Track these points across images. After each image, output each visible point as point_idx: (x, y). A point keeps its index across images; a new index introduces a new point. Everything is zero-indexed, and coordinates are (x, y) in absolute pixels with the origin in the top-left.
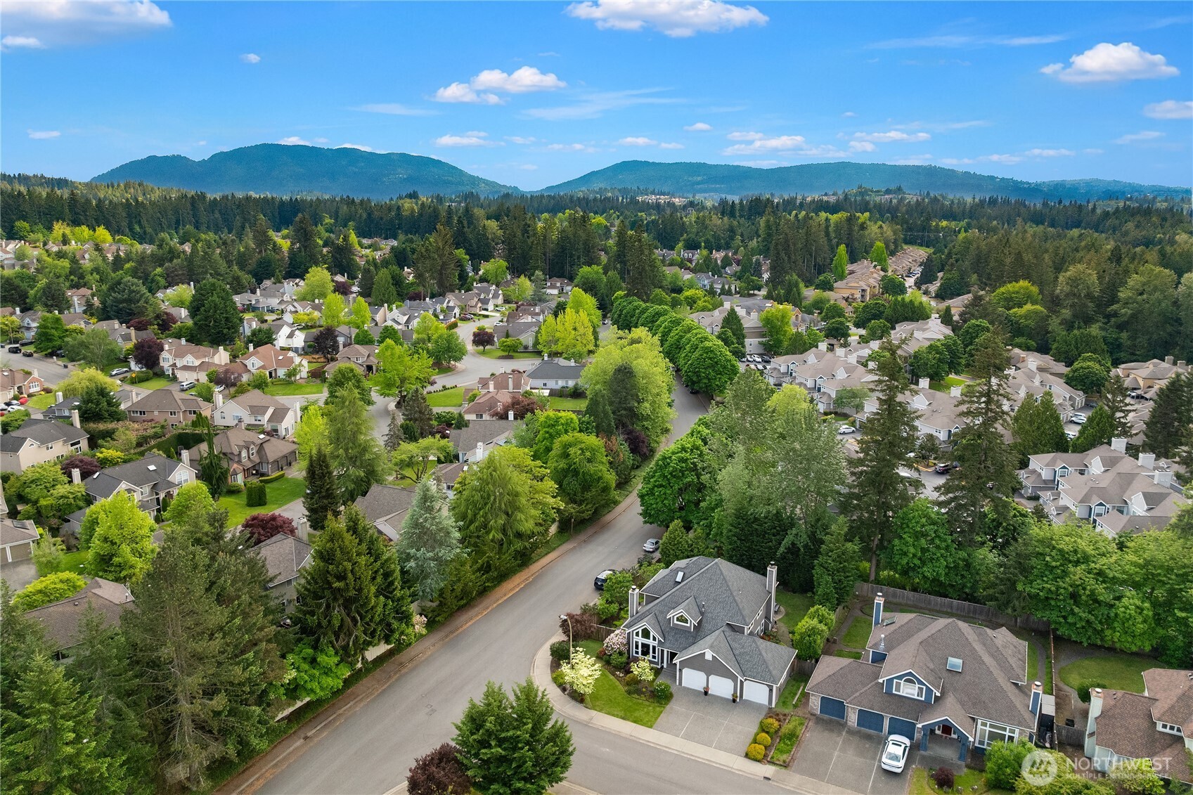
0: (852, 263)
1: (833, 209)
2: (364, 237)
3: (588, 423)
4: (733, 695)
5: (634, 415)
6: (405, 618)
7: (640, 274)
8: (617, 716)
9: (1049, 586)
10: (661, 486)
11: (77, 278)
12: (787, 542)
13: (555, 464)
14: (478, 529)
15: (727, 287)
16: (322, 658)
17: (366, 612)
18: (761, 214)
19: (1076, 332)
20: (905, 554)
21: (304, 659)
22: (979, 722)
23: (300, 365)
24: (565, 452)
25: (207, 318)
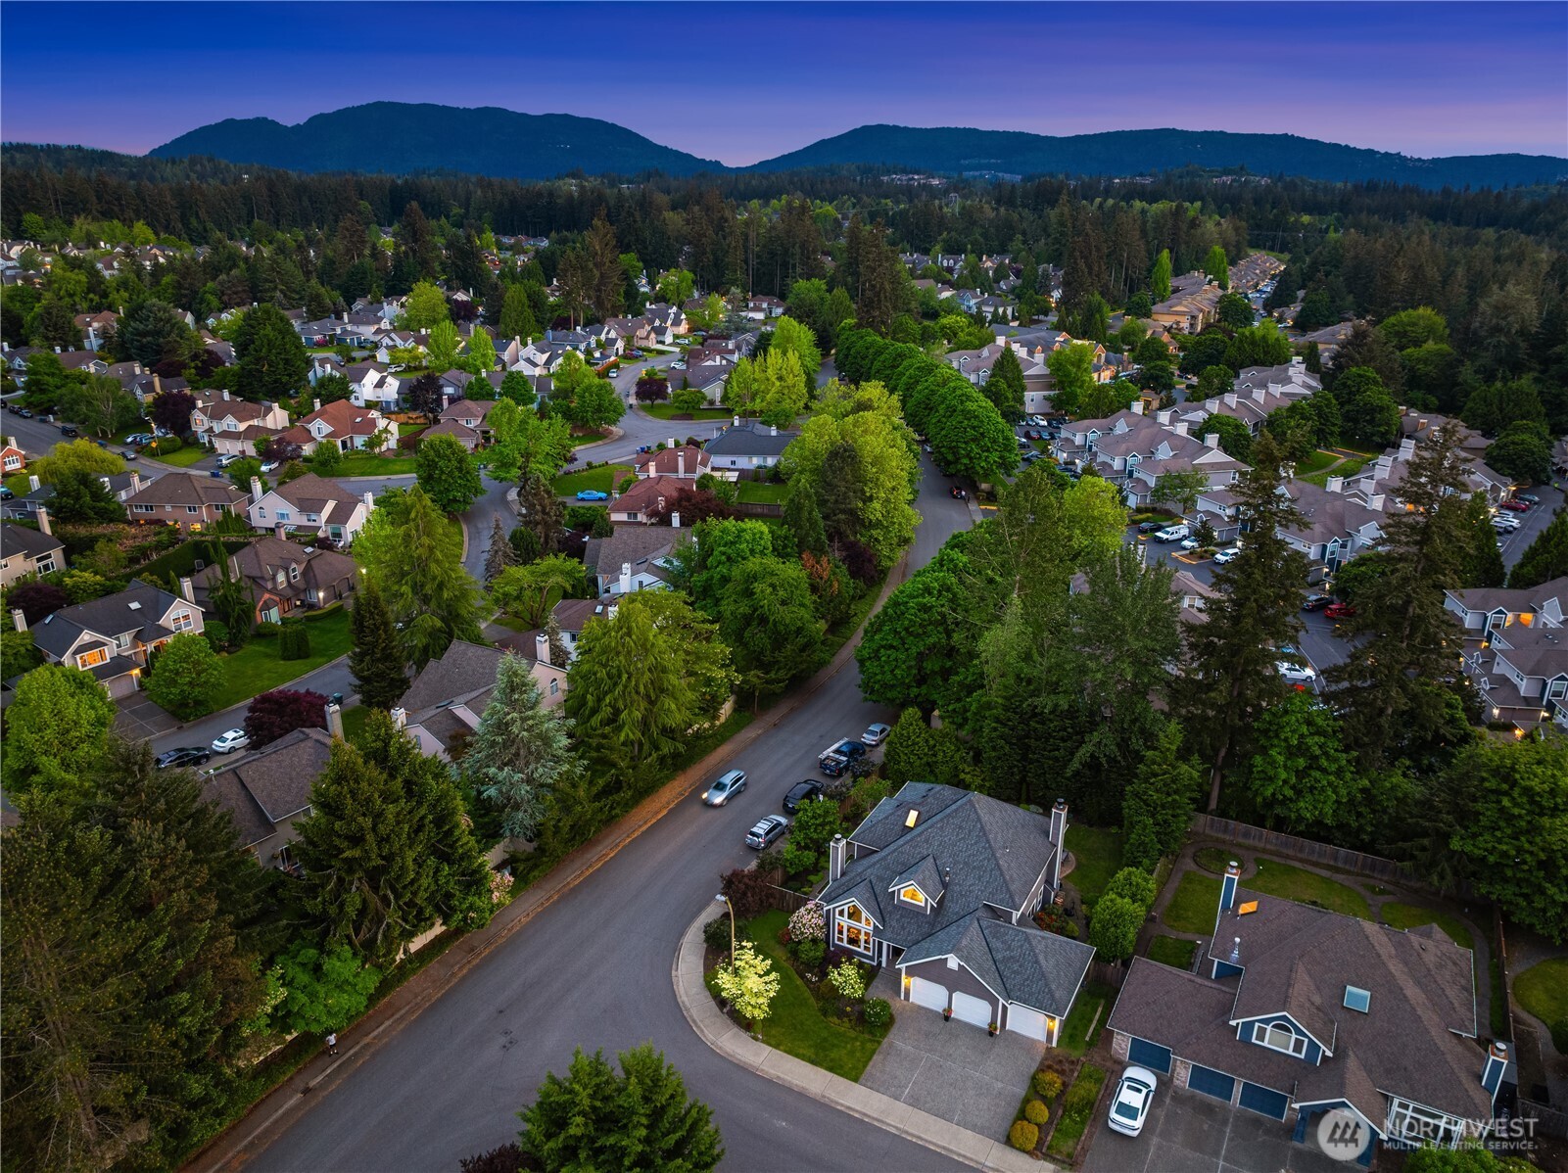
0: (1177, 275)
1: (1152, 197)
2: (505, 235)
3: (786, 538)
4: (990, 1025)
5: (857, 520)
6: (474, 881)
7: (878, 295)
8: (802, 1057)
9: (1505, 848)
10: (892, 647)
11: (98, 296)
12: (1084, 752)
13: (732, 608)
14: (604, 723)
15: (1001, 310)
16: (330, 964)
17: (405, 887)
18: (1053, 203)
19: (1499, 384)
20: (1271, 779)
21: (303, 965)
22: (1396, 1101)
23: (386, 430)
24: (747, 589)
25: (258, 360)
